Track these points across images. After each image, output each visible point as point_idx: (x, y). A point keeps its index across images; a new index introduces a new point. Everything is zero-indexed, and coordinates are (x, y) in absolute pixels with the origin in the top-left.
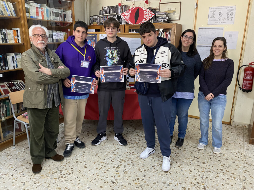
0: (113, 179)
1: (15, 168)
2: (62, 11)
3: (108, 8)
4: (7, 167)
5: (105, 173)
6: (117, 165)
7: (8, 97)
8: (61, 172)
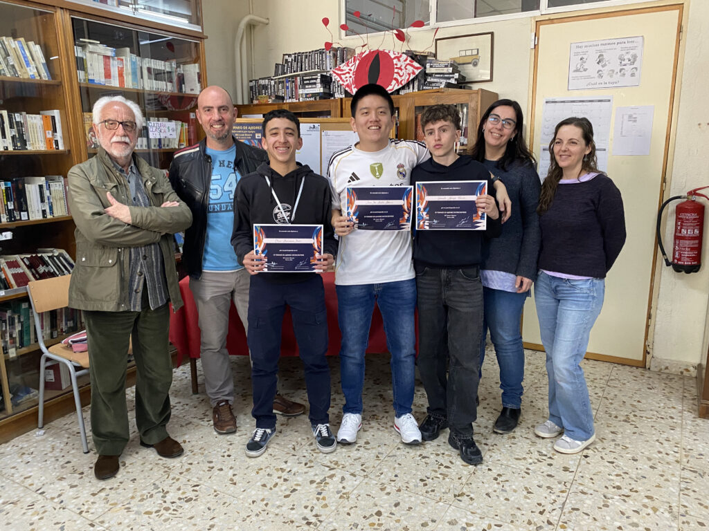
0: (307, 514)
1: (40, 485)
2: (174, 65)
3: (299, 57)
4: (17, 483)
5: (286, 497)
6: (322, 478)
7: (27, 292)
8: (166, 497)
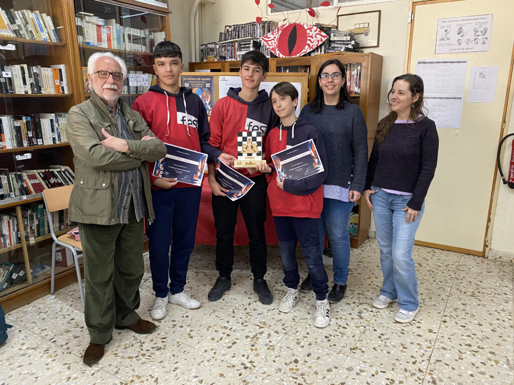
0: (244, 360)
1: (53, 335)
2: (147, 33)
3: (237, 28)
5: (228, 347)
6: (254, 334)
7: (42, 197)
8: (142, 346)
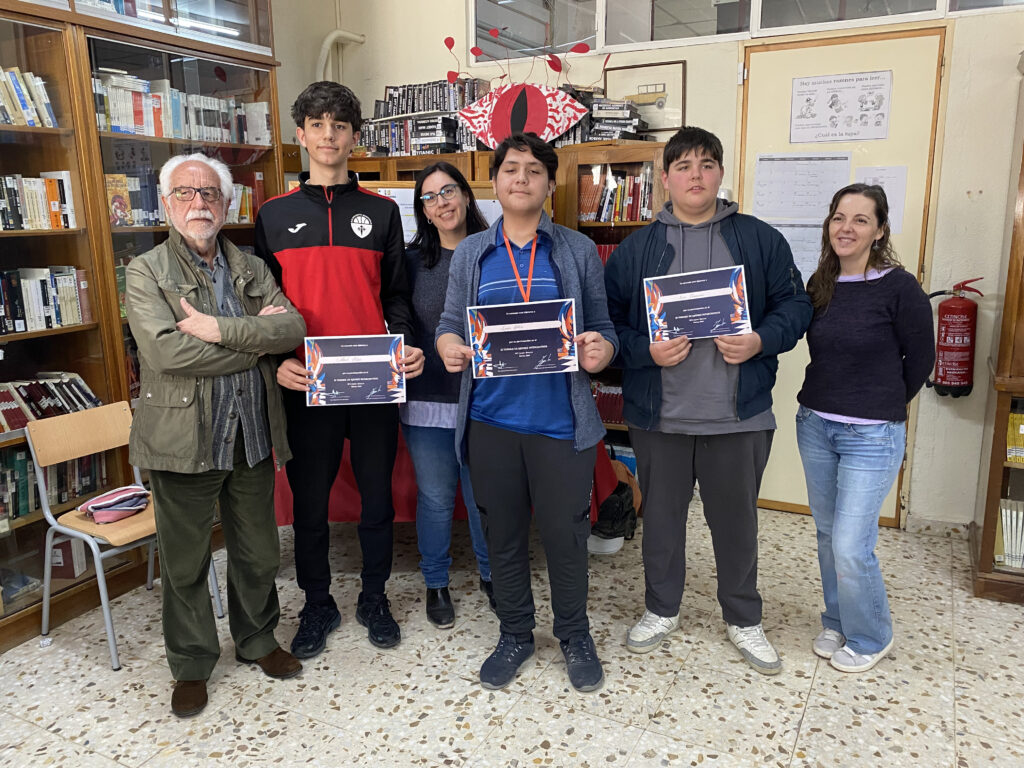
0: (444, 748)
1: (52, 719)
2: (232, 104)
3: (409, 91)
4: (18, 717)
5: (412, 725)
6: (462, 696)
7: (25, 438)
8: (239, 730)
